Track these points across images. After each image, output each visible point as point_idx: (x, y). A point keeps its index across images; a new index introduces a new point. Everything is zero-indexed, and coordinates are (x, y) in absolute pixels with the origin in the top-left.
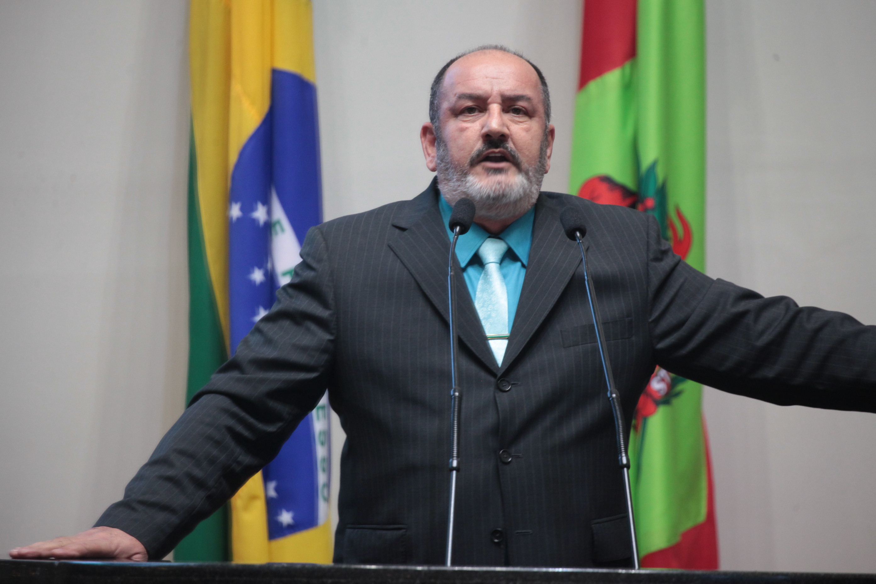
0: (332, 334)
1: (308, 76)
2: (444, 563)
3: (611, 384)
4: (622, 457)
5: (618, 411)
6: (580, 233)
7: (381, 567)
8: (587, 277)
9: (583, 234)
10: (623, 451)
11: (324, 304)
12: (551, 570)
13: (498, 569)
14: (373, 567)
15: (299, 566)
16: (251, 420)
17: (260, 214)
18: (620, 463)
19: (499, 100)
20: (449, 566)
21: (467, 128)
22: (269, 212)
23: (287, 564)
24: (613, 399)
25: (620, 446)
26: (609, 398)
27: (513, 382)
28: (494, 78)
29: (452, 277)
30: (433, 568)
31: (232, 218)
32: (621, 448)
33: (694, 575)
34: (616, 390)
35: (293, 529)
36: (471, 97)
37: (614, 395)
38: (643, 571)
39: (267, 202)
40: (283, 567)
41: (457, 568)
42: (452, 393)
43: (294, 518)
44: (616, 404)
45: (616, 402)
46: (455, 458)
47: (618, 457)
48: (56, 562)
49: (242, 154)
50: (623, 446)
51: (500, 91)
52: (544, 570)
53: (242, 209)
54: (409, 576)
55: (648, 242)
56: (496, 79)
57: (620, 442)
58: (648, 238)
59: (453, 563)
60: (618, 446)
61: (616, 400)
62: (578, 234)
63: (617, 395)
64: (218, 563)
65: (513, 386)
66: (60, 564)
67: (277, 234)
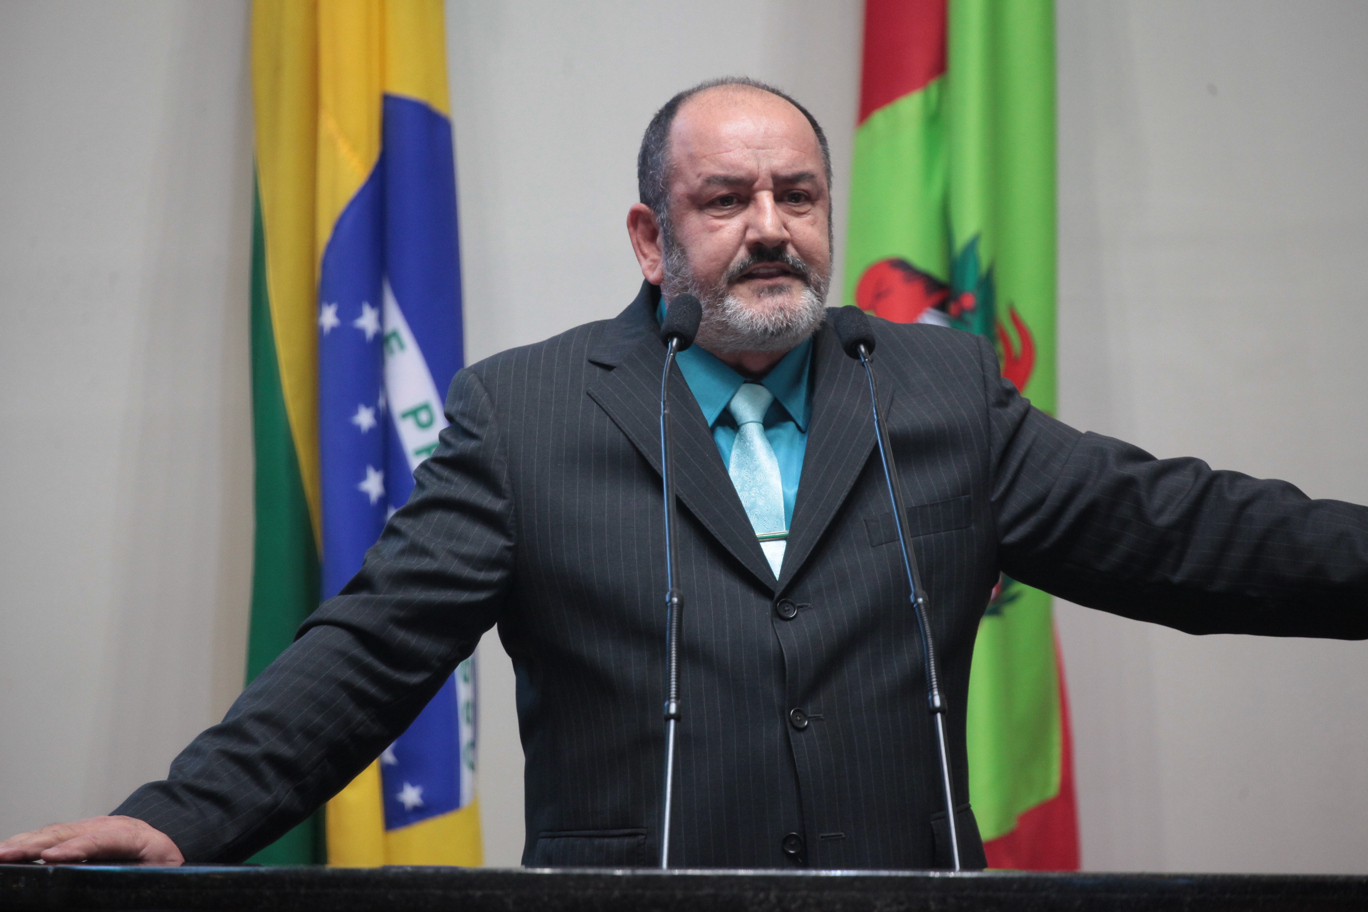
0: (508, 536)
1: (439, 105)
2: (657, 863)
3: (916, 582)
4: (933, 696)
5: (927, 624)
6: (865, 347)
7: (558, 871)
8: (878, 417)
9: (870, 348)
10: (935, 686)
11: (495, 489)
12: (824, 873)
13: (742, 872)
14: (547, 871)
15: (430, 871)
16: (382, 668)
17: (367, 321)
18: (931, 705)
19: (770, 184)
20: (664, 869)
21: (721, 227)
22: (381, 319)
23: (412, 867)
24: (919, 605)
25: (931, 679)
26: (913, 605)
27: (798, 605)
28: (759, 148)
29: (666, 417)
30: (640, 872)
31: (322, 328)
32: (931, 682)
33: (1046, 880)
34: (924, 592)
35: (421, 812)
36: (726, 181)
37: (920, 600)
38: (967, 874)
39: (377, 303)
40: (406, 873)
41: (677, 872)
42: (667, 599)
43: (422, 797)
44: (924, 613)
45: (923, 610)
46: (673, 700)
47: (928, 696)
48: (51, 868)
49: (338, 227)
50: (934, 680)
51: (771, 171)
52: (813, 873)
53: (339, 314)
54: (602, 885)
55: (984, 377)
56: (763, 149)
57: (930, 673)
58: (983, 369)
59: (671, 865)
60: (928, 679)
61: (924, 606)
62: (863, 349)
63: (924, 600)
64: (303, 867)
65: (800, 609)
66: (56, 871)
67: (392, 352)
